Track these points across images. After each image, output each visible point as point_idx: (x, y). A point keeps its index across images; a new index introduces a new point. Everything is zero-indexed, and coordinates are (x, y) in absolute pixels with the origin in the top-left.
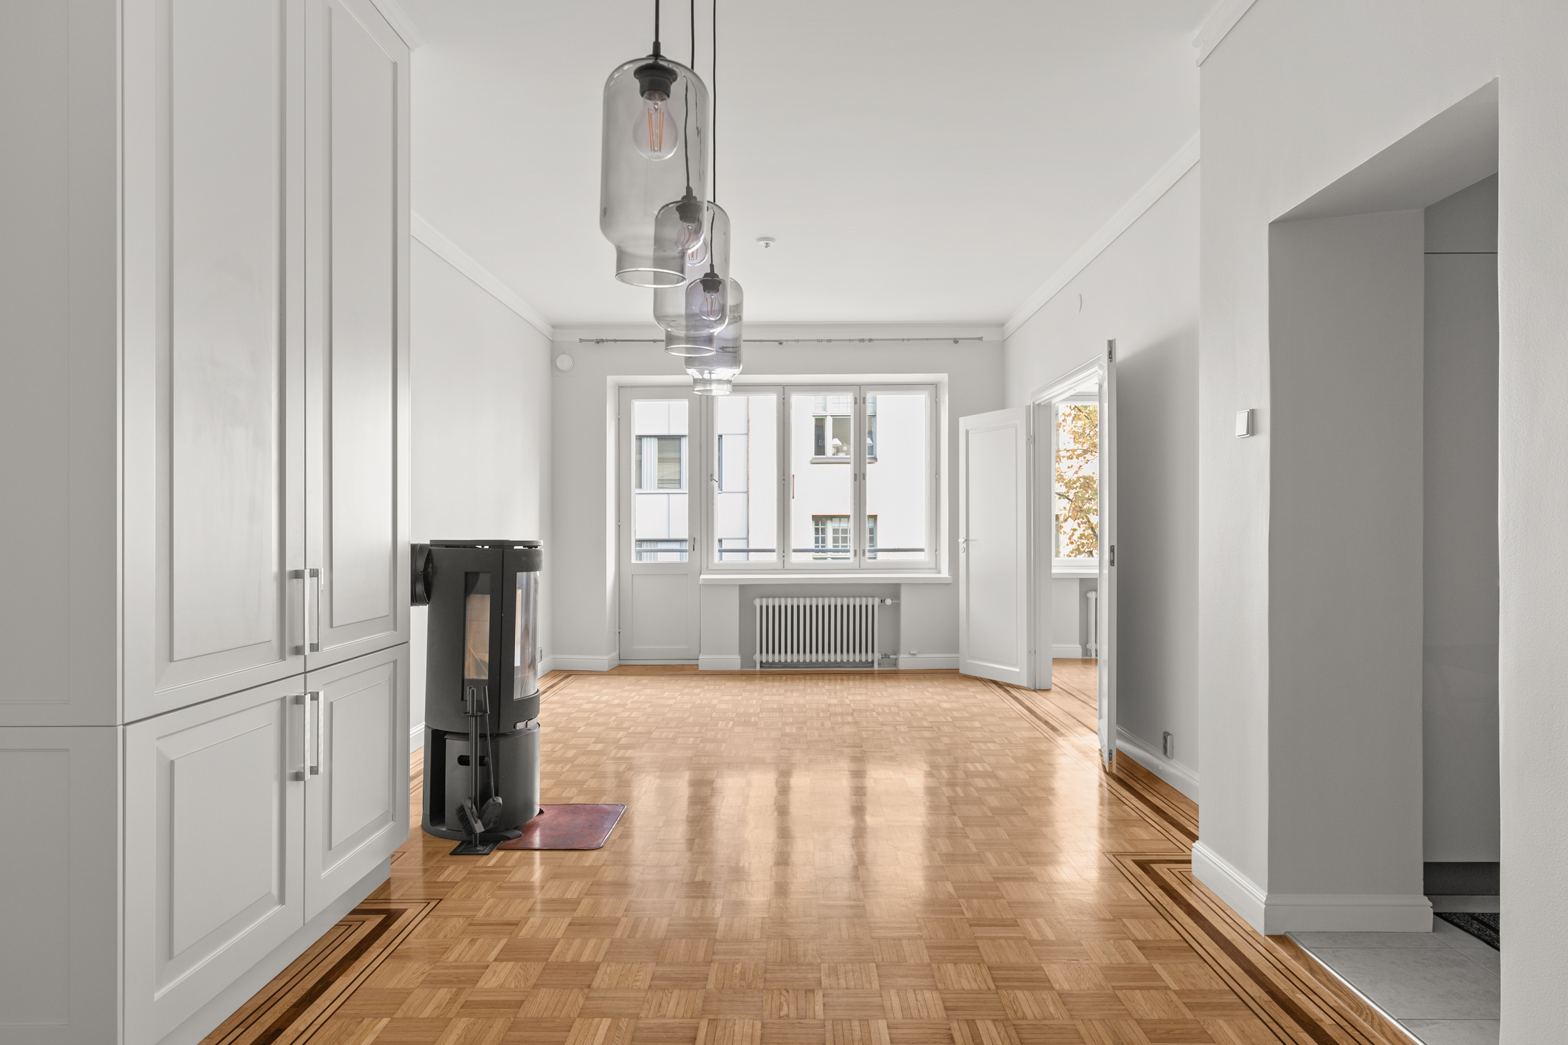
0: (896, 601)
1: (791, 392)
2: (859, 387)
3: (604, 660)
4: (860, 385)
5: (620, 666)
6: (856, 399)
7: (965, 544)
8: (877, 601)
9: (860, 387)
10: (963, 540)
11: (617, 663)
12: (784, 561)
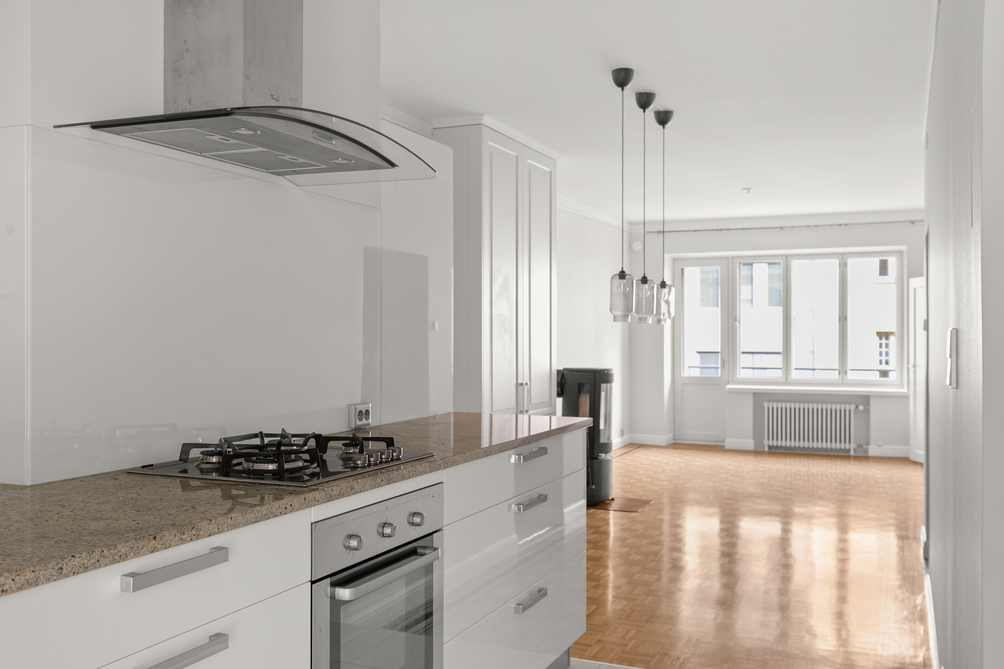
0: (867, 408)
3: (663, 439)
4: (843, 254)
5: (674, 444)
6: (839, 263)
8: (853, 407)
11: (672, 441)
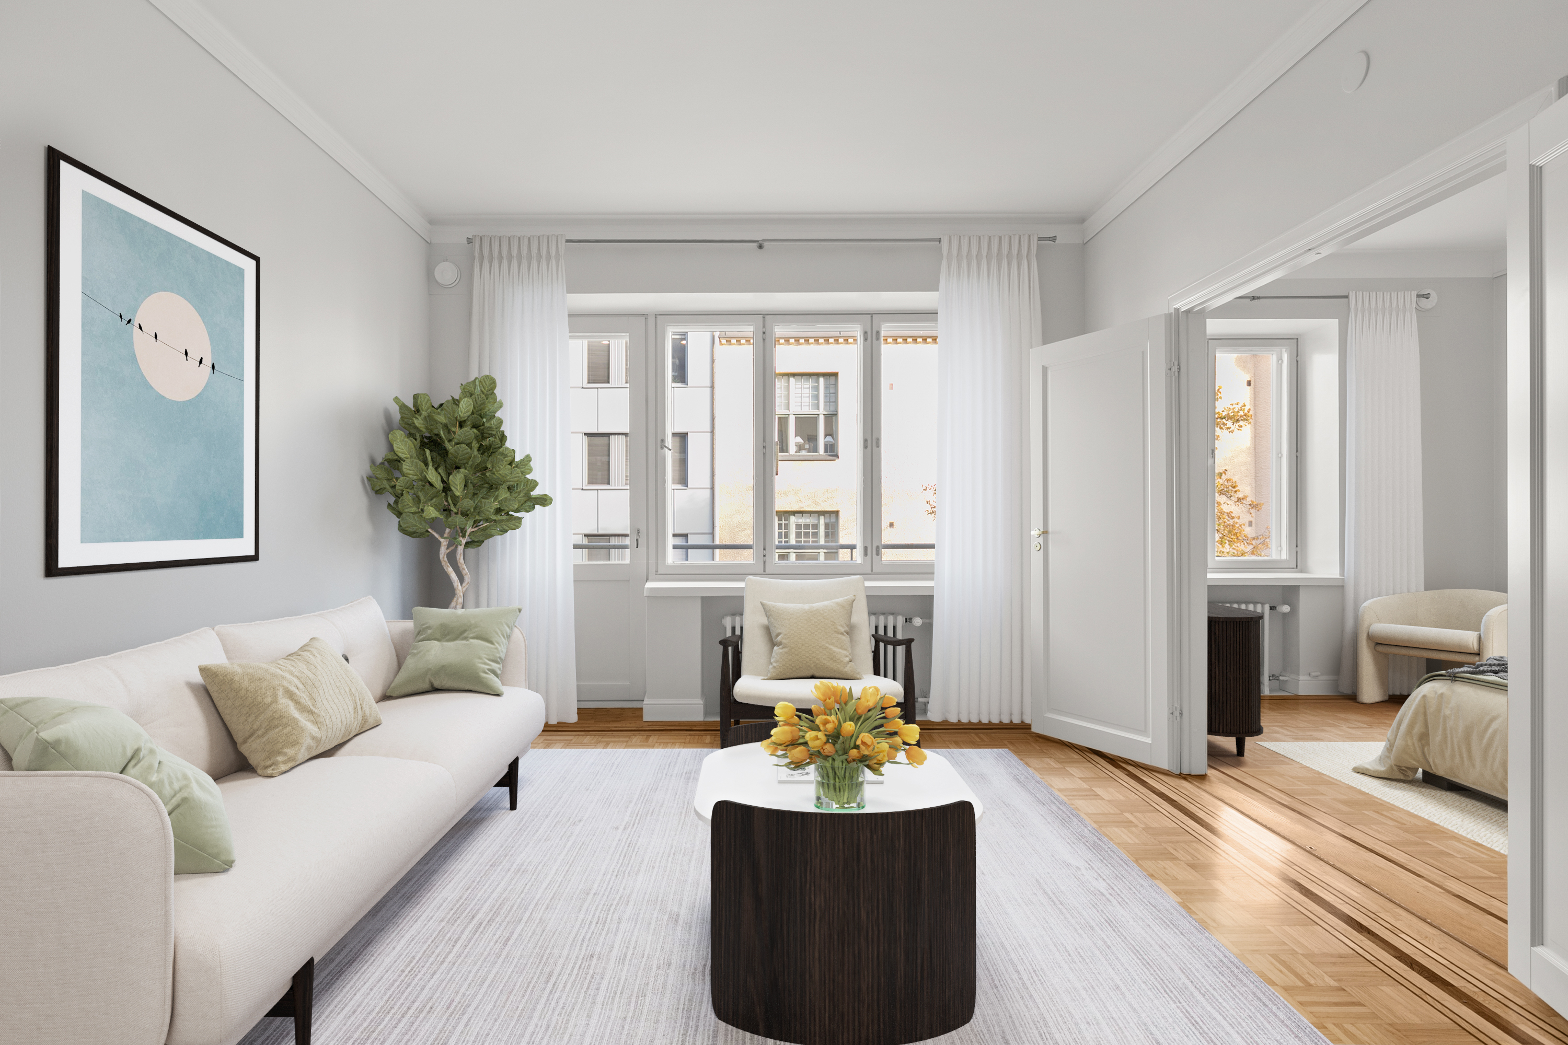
0: (927, 621)
1: (774, 324)
2: (870, 316)
6: (866, 333)
7: (1041, 538)
8: (900, 620)
9: (872, 317)
10: (1037, 532)
12: (765, 562)
